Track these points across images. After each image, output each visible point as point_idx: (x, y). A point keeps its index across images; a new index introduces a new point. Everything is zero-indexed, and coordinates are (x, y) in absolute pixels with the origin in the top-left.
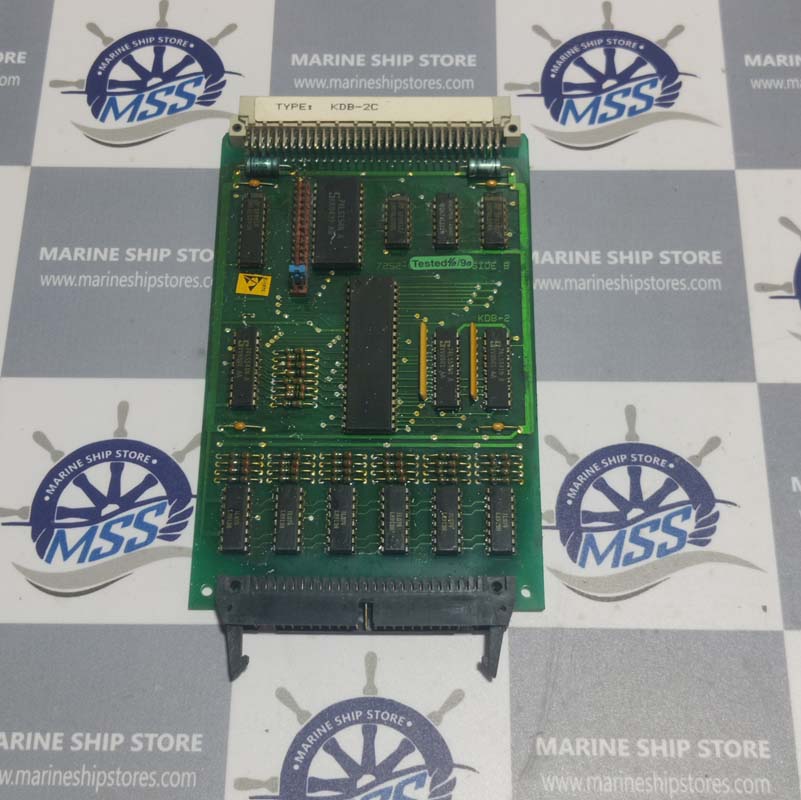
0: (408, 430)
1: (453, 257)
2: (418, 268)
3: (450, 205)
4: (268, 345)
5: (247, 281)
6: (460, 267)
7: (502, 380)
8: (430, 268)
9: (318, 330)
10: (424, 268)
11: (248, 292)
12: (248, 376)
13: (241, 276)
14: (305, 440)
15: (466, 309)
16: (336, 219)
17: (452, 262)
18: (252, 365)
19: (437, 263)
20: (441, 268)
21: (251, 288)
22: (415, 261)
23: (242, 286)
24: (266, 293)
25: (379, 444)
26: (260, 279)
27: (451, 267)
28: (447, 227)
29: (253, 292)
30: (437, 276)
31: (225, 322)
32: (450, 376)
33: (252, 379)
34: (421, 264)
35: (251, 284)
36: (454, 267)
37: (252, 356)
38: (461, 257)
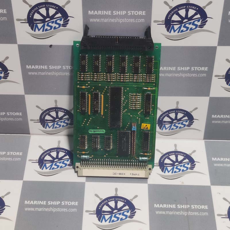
0: (106, 87)
1: (94, 133)
2: (103, 130)
3: (94, 147)
4: (142, 110)
5: (147, 128)
6: (92, 130)
7: (82, 99)
8: (100, 130)
9: (129, 114)
10: (101, 130)
11: (147, 124)
12: (147, 102)
13: (149, 129)
14: (133, 85)
15: (91, 119)
16: (124, 144)
17: (94, 131)
18: (146, 105)
19: (98, 131)
20: (97, 130)
21: (146, 126)
22: (104, 132)
23: (149, 126)
24: (142, 124)
25: (114, 83)
26: (144, 128)
27: (94, 130)
28: (95, 140)
29: (146, 124)
30: (98, 128)
31: (153, 116)
32: (95, 101)
33: (146, 101)
34: (102, 131)
35: (146, 127)
36: (93, 130)
37: (146, 107)
38: (92, 133)
